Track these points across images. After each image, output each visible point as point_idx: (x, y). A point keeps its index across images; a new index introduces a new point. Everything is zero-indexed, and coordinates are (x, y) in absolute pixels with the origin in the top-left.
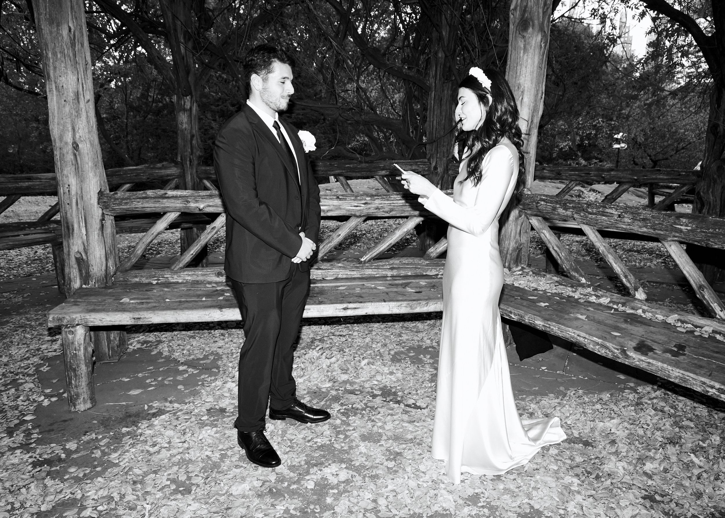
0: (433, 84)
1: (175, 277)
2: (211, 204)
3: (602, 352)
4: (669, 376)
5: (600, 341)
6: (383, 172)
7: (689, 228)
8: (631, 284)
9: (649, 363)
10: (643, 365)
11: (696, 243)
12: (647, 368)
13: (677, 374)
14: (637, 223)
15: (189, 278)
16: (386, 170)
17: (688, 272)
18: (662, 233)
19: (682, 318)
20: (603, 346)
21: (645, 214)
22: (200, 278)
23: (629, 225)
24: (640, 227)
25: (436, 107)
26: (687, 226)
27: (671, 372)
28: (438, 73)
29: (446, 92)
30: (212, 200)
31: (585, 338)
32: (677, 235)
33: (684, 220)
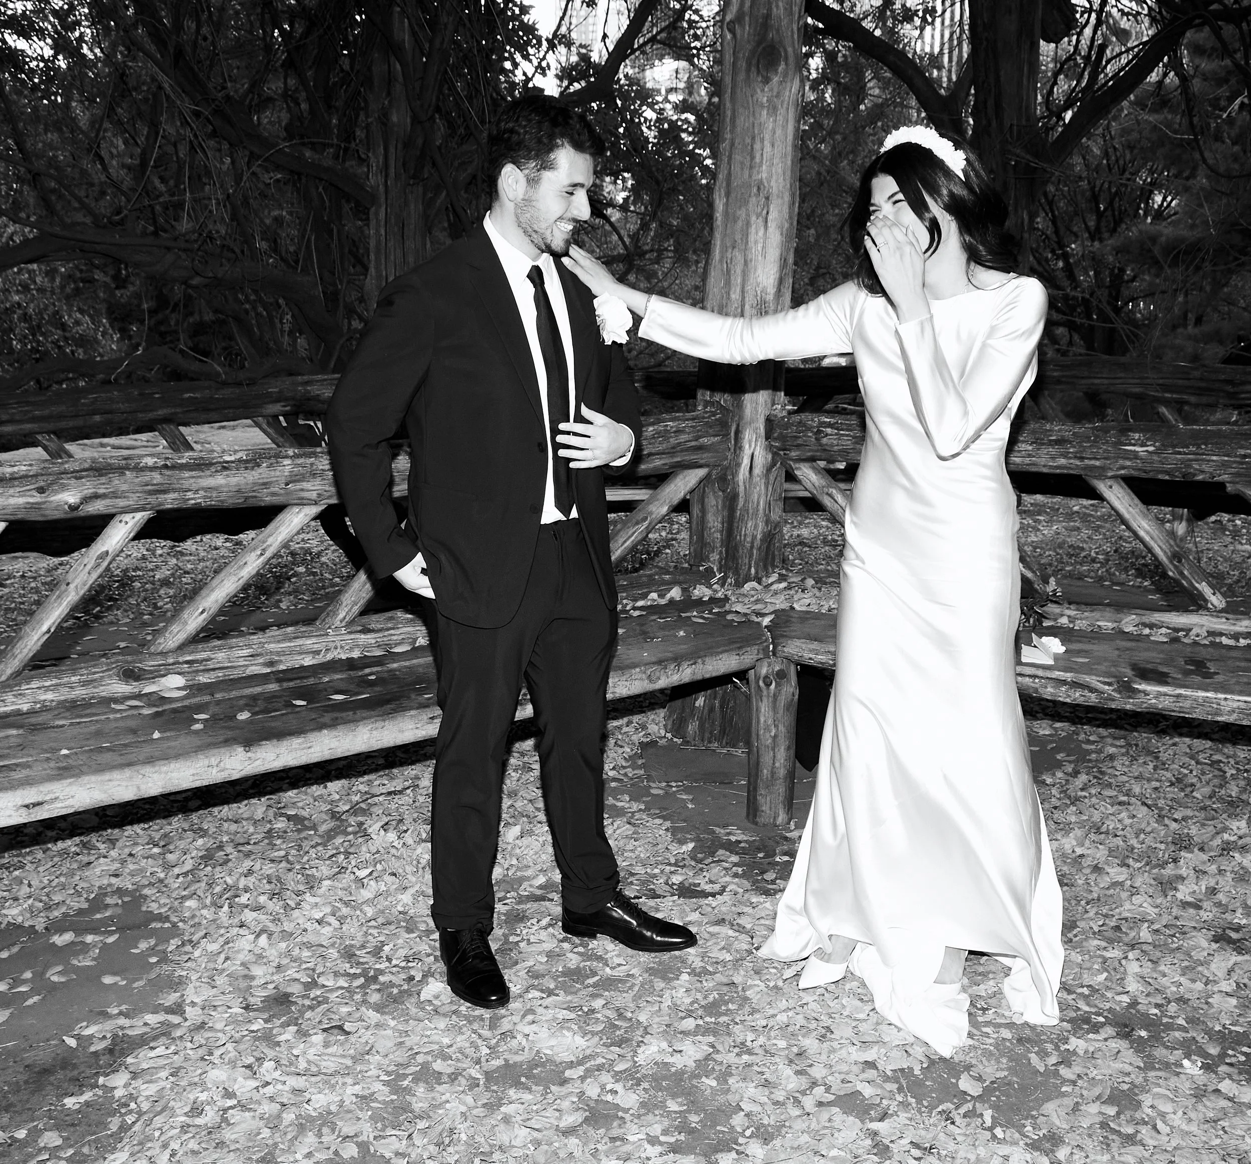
0: (382, 188)
1: (9, 698)
2: (101, 491)
3: (1076, 696)
4: (1218, 713)
5: (1069, 676)
6: (276, 408)
7: (1151, 449)
8: (1034, 572)
9: (1178, 696)
10: (1165, 704)
11: (1160, 477)
12: (1172, 706)
13: (1235, 705)
14: (1044, 450)
15: (50, 696)
16: (286, 399)
17: (1148, 533)
18: (1097, 463)
19: (1146, 619)
20: (1075, 685)
21: (1060, 430)
22: (80, 692)
23: (1030, 456)
24: (1053, 458)
25: (391, 244)
26: (1143, 445)
27: (1223, 703)
28: (392, 163)
29: (412, 207)
30: (103, 480)
31: (1035, 676)
32: (1128, 463)
33: (1137, 436)
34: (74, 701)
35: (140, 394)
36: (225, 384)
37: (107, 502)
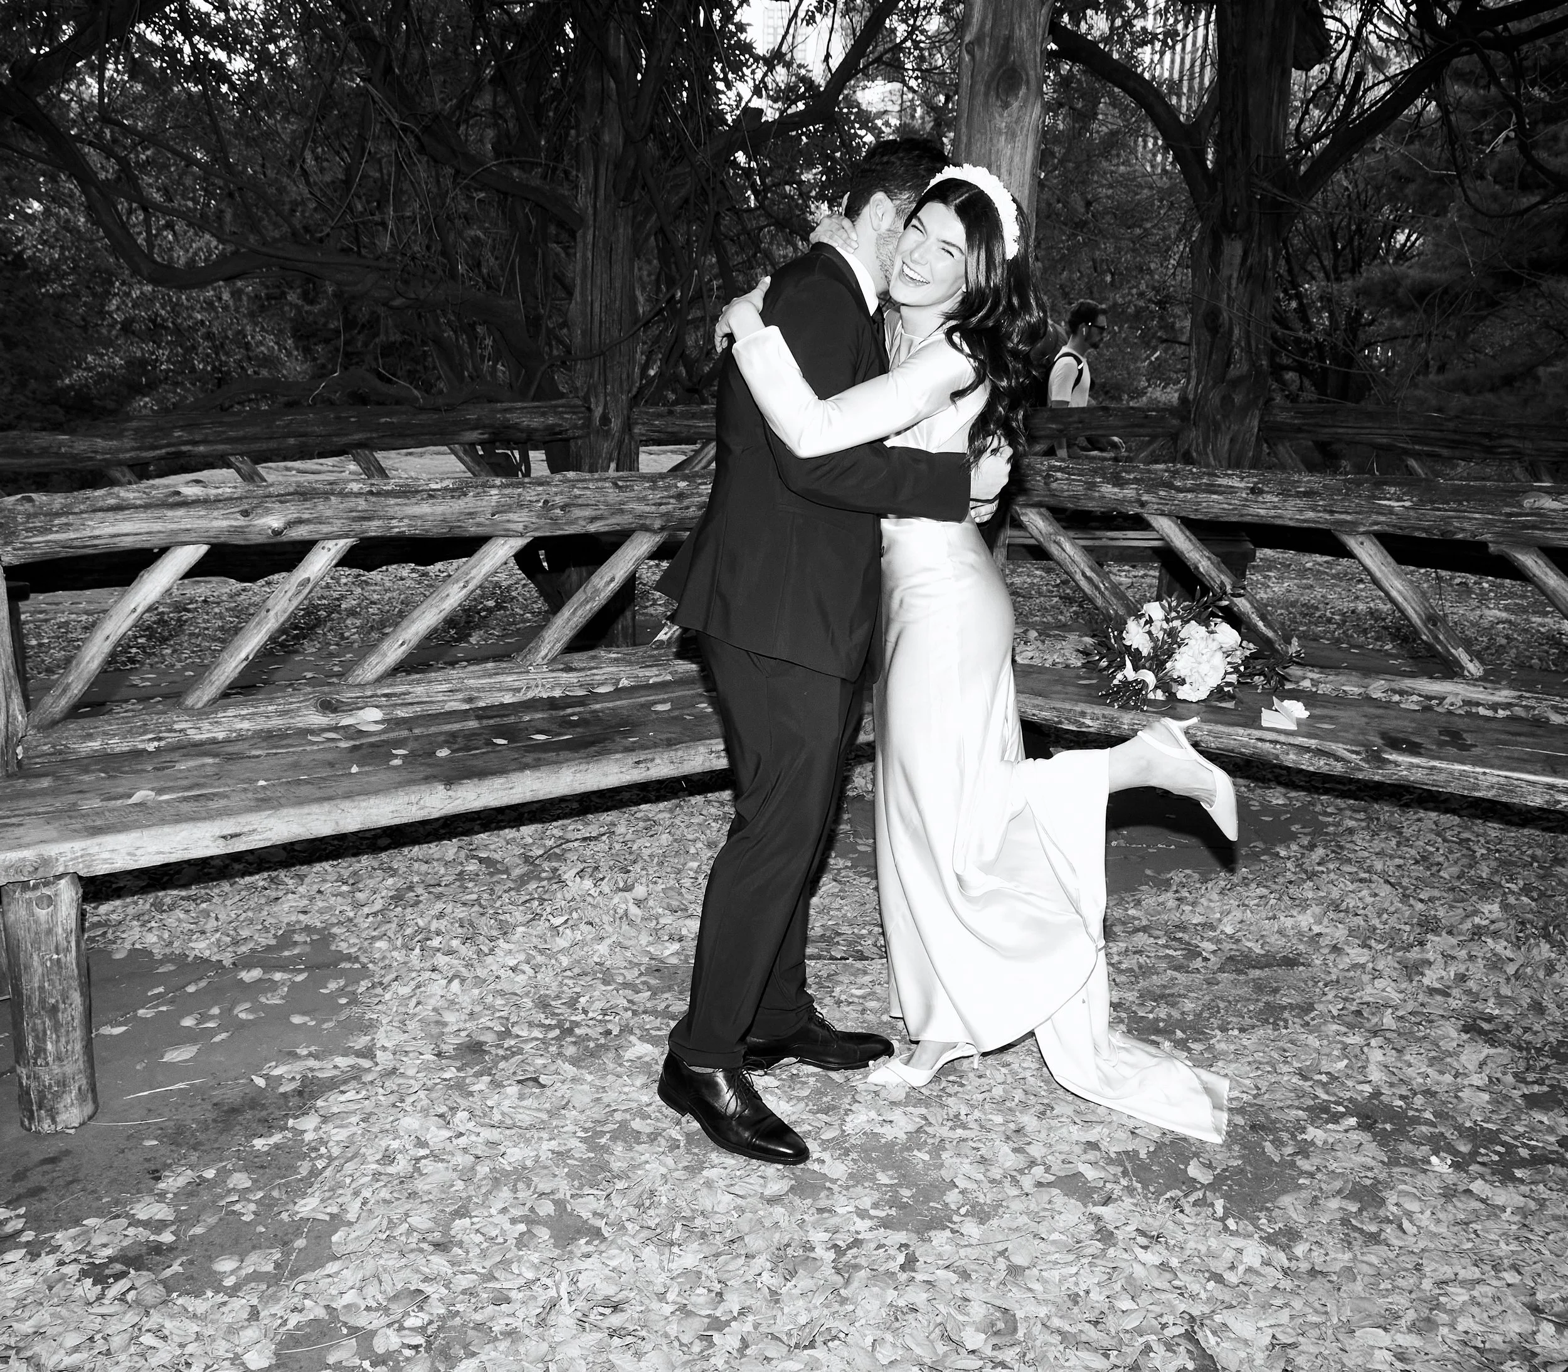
0: (590, 211)
1: (205, 725)
2: (306, 516)
3: (1321, 765)
4: (1476, 787)
5: (1313, 743)
6: (474, 436)
7: (1407, 504)
8: (1275, 631)
9: (1432, 768)
10: (1417, 776)
11: (1416, 534)
12: (1425, 779)
13: (1495, 780)
14: (1291, 502)
15: (246, 725)
16: (484, 427)
17: (1399, 592)
18: (1349, 518)
19: (1395, 685)
20: (1320, 753)
21: (1309, 482)
22: (276, 722)
23: (1275, 507)
24: (1301, 511)
25: (598, 268)
26: (1399, 500)
27: (1481, 777)
28: (602, 183)
29: (621, 231)
30: (308, 505)
31: (1276, 742)
32: (1382, 519)
33: (1392, 490)
34: (269, 731)
35: (338, 418)
36: (422, 409)
37: (311, 527)
